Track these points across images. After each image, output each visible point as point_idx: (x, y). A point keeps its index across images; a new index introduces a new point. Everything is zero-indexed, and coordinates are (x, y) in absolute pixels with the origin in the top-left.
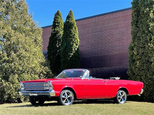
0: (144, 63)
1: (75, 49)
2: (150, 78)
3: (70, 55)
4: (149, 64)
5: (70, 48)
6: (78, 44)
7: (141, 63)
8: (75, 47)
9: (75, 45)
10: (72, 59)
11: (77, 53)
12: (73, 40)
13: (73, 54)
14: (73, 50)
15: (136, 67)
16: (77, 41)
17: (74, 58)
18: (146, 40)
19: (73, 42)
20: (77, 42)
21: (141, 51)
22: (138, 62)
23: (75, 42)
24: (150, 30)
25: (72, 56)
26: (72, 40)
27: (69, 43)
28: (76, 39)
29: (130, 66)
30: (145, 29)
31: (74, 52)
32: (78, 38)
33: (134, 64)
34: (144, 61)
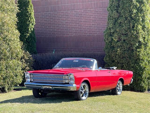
0: (125, 50)
1: (31, 29)
2: (132, 66)
3: (26, 36)
4: (130, 52)
5: (25, 28)
6: (34, 24)
7: (123, 50)
8: (31, 27)
9: (31, 25)
10: (28, 40)
11: (34, 34)
12: (30, 19)
13: (29, 35)
14: (30, 30)
15: (117, 55)
16: (33, 20)
17: (31, 39)
18: (128, 27)
19: (29, 21)
20: (33, 22)
21: (123, 38)
22: (119, 49)
23: (31, 22)
24: (133, 17)
25: (28, 37)
26: (28, 19)
27: (25, 22)
28: (32, 18)
29: (109, 52)
30: (128, 16)
31: (31, 32)
32: (34, 17)
33: (114, 50)
34: (125, 49)
